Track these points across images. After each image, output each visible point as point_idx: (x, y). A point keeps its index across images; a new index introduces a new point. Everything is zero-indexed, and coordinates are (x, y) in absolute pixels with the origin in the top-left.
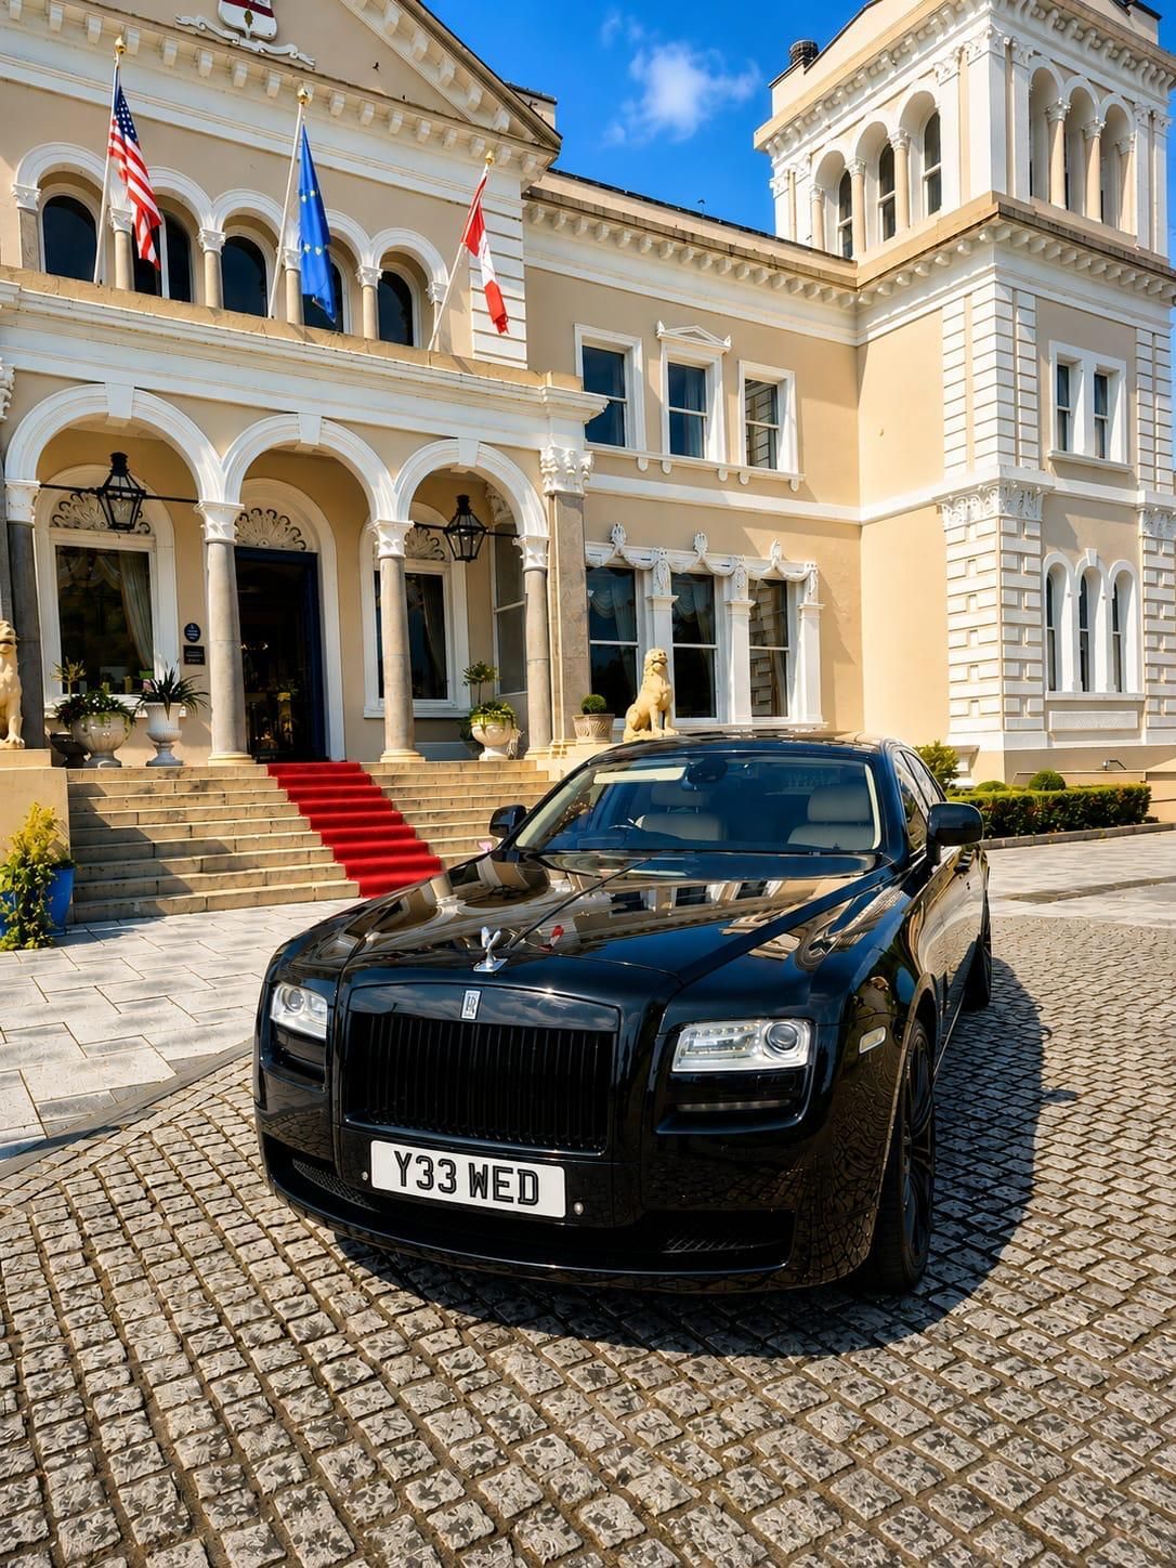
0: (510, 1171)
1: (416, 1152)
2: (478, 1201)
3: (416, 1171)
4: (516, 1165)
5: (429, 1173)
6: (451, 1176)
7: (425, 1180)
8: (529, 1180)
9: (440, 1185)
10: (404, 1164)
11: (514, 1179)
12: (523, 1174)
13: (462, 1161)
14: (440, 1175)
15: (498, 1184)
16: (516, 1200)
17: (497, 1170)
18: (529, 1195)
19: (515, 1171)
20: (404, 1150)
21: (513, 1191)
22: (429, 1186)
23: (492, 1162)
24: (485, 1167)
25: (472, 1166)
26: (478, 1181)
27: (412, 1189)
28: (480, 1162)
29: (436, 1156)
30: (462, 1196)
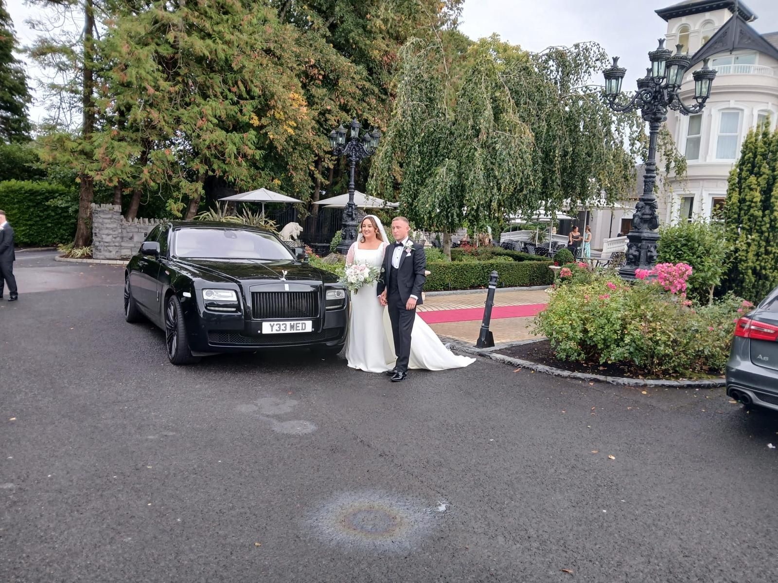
1: (276, 323)
2: (292, 332)
3: (276, 327)
4: (301, 322)
5: (279, 328)
6: (285, 327)
8: (304, 325)
9: (282, 330)
10: (272, 327)
11: (300, 325)
12: (302, 324)
13: (288, 323)
14: (282, 327)
15: (297, 327)
16: (301, 330)
17: (296, 324)
18: (304, 328)
20: (272, 323)
21: (300, 328)
22: (279, 330)
23: (295, 322)
24: (294, 324)
25: (290, 324)
26: (292, 327)
27: (274, 332)
28: (292, 323)
29: (281, 323)
30: (288, 331)
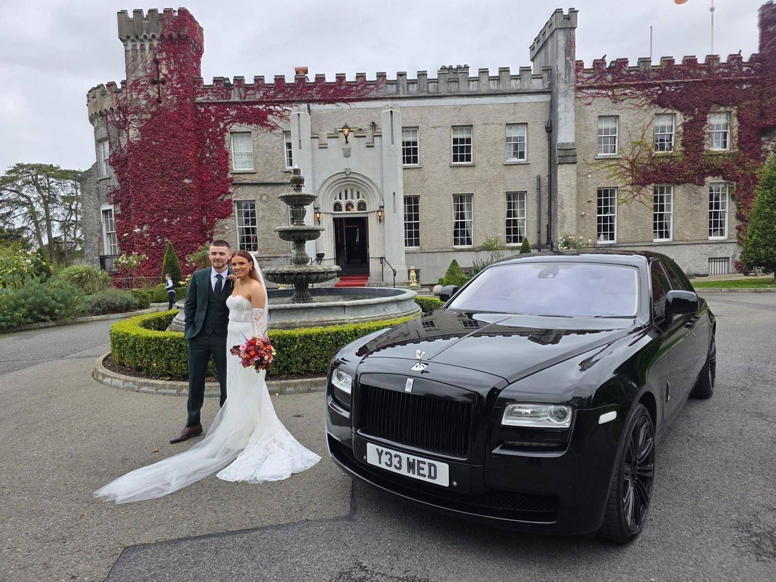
0: (424, 463)
1: (385, 450)
2: (411, 475)
3: (385, 458)
4: (427, 461)
5: (390, 459)
6: (400, 462)
7: (389, 463)
8: (433, 468)
9: (395, 466)
10: (380, 454)
11: (426, 467)
12: (430, 465)
13: (404, 456)
14: (395, 461)
15: (420, 468)
16: (427, 476)
17: (419, 462)
18: (433, 475)
19: (427, 464)
20: (380, 448)
21: (426, 472)
22: (390, 466)
23: (417, 458)
24: (414, 460)
25: (408, 459)
26: (411, 466)
27: (383, 466)
28: (412, 457)
29: (393, 452)
30: (404, 472)
